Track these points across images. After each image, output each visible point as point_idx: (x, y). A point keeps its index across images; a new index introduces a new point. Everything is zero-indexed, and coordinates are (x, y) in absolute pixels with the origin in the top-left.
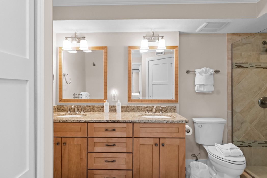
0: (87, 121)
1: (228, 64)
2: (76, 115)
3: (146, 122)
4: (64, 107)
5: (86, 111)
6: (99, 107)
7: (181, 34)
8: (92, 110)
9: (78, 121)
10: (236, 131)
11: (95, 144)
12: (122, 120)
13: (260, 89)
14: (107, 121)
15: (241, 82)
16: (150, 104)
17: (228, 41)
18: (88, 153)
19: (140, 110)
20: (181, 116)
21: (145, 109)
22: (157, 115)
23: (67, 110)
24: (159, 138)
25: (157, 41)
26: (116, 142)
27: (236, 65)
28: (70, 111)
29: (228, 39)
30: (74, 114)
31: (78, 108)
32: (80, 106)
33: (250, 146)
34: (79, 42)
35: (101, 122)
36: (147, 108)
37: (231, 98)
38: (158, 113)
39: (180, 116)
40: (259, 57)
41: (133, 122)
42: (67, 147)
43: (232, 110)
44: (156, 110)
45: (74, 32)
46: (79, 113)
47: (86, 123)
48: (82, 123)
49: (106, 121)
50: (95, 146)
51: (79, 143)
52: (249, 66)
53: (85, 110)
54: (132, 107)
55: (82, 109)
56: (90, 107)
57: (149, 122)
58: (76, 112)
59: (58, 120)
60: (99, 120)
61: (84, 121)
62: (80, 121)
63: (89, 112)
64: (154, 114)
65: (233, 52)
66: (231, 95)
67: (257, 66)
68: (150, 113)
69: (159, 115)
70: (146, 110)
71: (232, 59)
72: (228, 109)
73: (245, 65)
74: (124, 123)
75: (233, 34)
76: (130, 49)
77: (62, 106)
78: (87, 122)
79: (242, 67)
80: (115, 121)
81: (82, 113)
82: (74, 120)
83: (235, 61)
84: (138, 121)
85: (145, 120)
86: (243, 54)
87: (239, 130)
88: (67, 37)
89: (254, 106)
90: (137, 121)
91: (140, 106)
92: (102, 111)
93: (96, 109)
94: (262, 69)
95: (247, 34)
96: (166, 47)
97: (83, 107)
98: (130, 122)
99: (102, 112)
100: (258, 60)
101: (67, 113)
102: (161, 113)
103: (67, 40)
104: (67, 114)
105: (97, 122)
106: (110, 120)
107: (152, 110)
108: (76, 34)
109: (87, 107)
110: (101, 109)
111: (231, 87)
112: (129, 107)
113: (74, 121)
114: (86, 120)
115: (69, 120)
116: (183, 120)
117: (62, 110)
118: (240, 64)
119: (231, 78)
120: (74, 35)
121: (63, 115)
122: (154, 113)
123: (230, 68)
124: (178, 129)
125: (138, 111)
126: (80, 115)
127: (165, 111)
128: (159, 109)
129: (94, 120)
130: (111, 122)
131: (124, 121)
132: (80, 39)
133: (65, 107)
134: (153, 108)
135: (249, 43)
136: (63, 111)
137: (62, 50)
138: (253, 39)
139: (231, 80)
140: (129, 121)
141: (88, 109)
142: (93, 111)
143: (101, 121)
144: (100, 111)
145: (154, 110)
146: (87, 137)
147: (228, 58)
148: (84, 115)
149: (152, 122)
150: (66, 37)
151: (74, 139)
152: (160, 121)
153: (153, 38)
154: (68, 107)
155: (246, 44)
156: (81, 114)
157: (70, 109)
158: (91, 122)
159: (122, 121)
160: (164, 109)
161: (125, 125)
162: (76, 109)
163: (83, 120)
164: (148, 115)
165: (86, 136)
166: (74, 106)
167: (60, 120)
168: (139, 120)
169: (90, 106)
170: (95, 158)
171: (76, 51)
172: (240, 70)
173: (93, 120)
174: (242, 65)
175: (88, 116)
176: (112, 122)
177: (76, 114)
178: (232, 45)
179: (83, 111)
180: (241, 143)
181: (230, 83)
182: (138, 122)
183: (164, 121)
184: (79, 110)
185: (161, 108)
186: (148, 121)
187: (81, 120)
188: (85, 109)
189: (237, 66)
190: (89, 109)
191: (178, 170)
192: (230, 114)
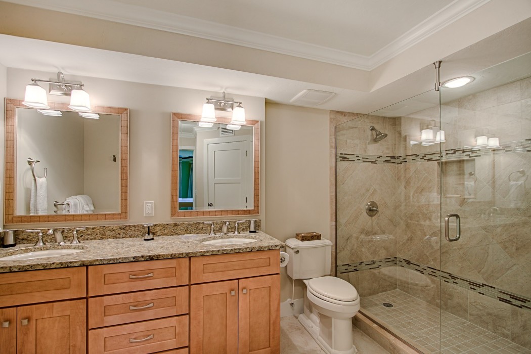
0: (86, 263)
1: (331, 156)
2: (58, 249)
3: (214, 253)
4: (27, 233)
5: (84, 239)
6: (115, 228)
7: (268, 103)
8: (98, 236)
9: (62, 265)
10: (340, 251)
11: (106, 311)
12: (167, 253)
13: (368, 190)
14: (134, 258)
15: (346, 182)
16: (218, 218)
17: (331, 122)
18: (90, 332)
19: (199, 229)
20: (272, 237)
21: (209, 228)
22: (230, 237)
23: (36, 240)
24: (238, 279)
25: (230, 109)
26: (154, 298)
27: (340, 157)
28: (43, 242)
29: (331, 118)
30: (54, 248)
31: (65, 234)
32: (70, 229)
33: (356, 270)
34: (68, 94)
35: (120, 263)
36: (213, 226)
37: (334, 205)
38: (231, 234)
39: (268, 236)
40: (366, 148)
41: (190, 256)
42: (34, 327)
43: (336, 221)
44: (228, 229)
45: (56, 71)
46: (68, 243)
47: (85, 268)
48: (75, 269)
49: (132, 259)
50: (106, 314)
51: (68, 313)
52: (355, 158)
53: (82, 236)
54: (185, 226)
55: (75, 236)
56: (95, 230)
57: (220, 253)
58: (59, 243)
59: (6, 268)
60: (116, 259)
61: (80, 263)
62: (70, 265)
63: (92, 239)
64: (225, 236)
65: (337, 138)
66: (334, 200)
67: (364, 160)
68: (218, 235)
69: (233, 237)
70: (211, 230)
71: (335, 148)
72: (331, 221)
73: (350, 157)
74: (173, 258)
75: (337, 112)
76: (176, 119)
77: (23, 231)
78: (86, 265)
79: (348, 160)
80: (152, 258)
81: (75, 243)
82: (53, 263)
83: (339, 152)
84: (199, 252)
85: (214, 250)
86: (348, 141)
87: (344, 249)
88: (38, 79)
89: (361, 214)
90: (197, 252)
91: (199, 224)
92: (121, 236)
93: (108, 233)
94: (370, 163)
95: (353, 114)
96: (246, 120)
97: (77, 231)
98: (184, 255)
99: (123, 238)
100: (365, 151)
101: (35, 245)
102: (236, 233)
103: (37, 85)
104: (35, 248)
105: (111, 262)
106: (142, 257)
107: (220, 229)
108: (62, 76)
109: (86, 231)
110: (120, 232)
111: (334, 188)
112: (179, 227)
113: (53, 266)
114: (83, 261)
115: (38, 264)
116: (276, 244)
117: (23, 239)
118: (345, 156)
119: (334, 176)
120: (56, 77)
121: (23, 252)
122: (226, 234)
123: (333, 160)
124: (269, 259)
125: (196, 233)
126: (69, 247)
127: (243, 230)
128: (233, 226)
129: (104, 259)
130: (143, 260)
131: (172, 255)
132: (71, 86)
133: (31, 234)
134: (224, 226)
135: (356, 128)
136: (24, 241)
137: (15, 107)
138: (359, 122)
139: (334, 178)
140: (182, 254)
141: (89, 235)
142: (102, 238)
143: (120, 260)
144: (118, 236)
145: (225, 229)
146: (87, 298)
147: (331, 147)
148: (78, 248)
149: (225, 253)
150: (34, 79)
151: (53, 306)
152: (240, 249)
153: (222, 104)
154: (39, 233)
155: (353, 128)
156: (73, 247)
157: (43, 237)
158: (97, 263)
159: (167, 255)
160: (241, 226)
161: (174, 263)
162: (59, 236)
163: (76, 262)
164: (215, 238)
165: (85, 296)
166: (55, 230)
167: (11, 267)
168: (201, 252)
169: (93, 228)
170: (107, 339)
171: (61, 111)
172: (345, 163)
173: (101, 260)
174: (348, 157)
175: (89, 251)
176: (147, 260)
177: (59, 247)
178: (336, 127)
179: (78, 238)
180: (347, 267)
181: (334, 182)
182: (199, 254)
183: (246, 248)
184: (66, 237)
185: (236, 225)
186: (219, 251)
187: (70, 262)
188: (82, 234)
189: (341, 159)
190: (91, 234)
191: (269, 328)
192: (334, 227)
